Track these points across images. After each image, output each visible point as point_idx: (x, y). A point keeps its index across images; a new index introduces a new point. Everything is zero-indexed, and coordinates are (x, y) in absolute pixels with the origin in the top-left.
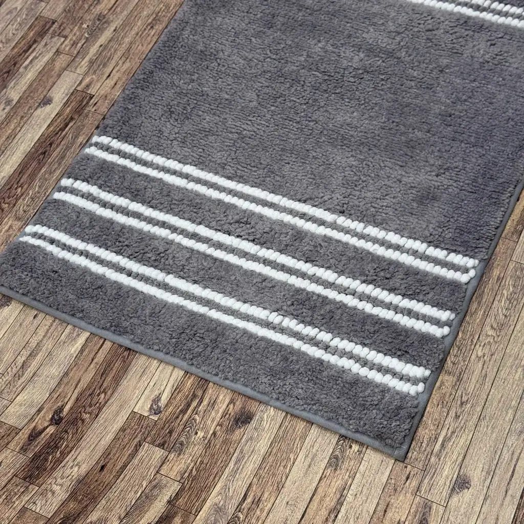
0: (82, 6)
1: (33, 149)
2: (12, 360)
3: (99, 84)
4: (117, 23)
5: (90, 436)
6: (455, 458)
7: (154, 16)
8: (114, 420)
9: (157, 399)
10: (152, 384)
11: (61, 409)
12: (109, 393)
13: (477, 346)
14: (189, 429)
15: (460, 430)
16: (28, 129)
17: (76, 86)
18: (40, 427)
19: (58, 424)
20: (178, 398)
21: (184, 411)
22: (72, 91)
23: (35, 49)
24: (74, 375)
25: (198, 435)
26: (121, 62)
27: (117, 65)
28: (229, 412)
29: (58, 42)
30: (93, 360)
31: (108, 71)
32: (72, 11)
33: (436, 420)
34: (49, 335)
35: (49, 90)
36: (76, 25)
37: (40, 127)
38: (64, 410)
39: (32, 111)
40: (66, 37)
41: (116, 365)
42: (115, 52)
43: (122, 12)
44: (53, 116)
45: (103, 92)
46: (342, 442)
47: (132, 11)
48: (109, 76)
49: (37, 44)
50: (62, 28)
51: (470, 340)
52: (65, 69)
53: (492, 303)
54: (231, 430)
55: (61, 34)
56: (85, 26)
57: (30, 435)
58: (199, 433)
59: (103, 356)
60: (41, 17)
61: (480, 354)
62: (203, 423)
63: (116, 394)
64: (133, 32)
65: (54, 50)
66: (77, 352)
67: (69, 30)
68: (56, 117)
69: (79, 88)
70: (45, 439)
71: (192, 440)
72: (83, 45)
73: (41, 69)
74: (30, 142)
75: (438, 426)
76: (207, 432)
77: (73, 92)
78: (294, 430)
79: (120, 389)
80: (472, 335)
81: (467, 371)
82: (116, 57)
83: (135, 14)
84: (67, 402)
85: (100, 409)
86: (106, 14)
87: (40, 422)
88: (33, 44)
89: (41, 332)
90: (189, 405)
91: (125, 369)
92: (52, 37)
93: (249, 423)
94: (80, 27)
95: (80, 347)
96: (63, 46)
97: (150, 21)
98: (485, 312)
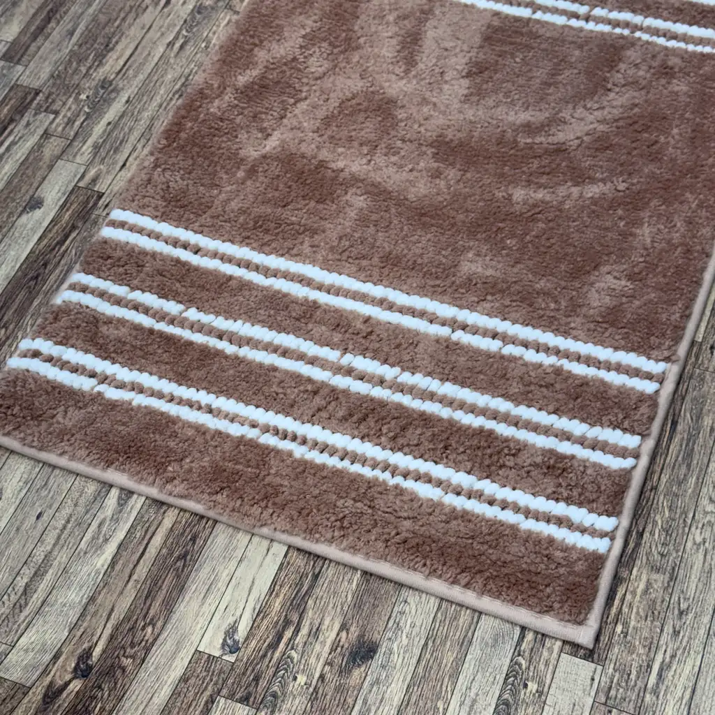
0: (76, 69)
1: (20, 273)
2: (8, 583)
3: (110, 178)
4: (130, 91)
5: (137, 693)
6: (681, 695)
7: (183, 80)
8: (171, 665)
9: (233, 629)
10: (222, 607)
11: (88, 654)
12: (159, 624)
13: (693, 529)
14: (283, 672)
15: (684, 652)
16: (10, 245)
17: (76, 181)
18: (60, 682)
19: (86, 676)
20: (263, 627)
21: (274, 646)
22: (70, 188)
23: (12, 131)
24: (105, 600)
25: (298, 682)
26: (139, 146)
27: (134, 149)
28: (341, 644)
29: (45, 120)
30: (130, 577)
31: (121, 158)
32: (63, 76)
33: (646, 639)
34: (62, 542)
35: (37, 189)
36: (70, 96)
37: (28, 241)
38: (94, 654)
39: (14, 219)
40: (56, 113)
41: (165, 583)
42: (130, 131)
43: (136, 76)
44: (46, 224)
45: (117, 188)
46: (512, 679)
47: (150, 74)
48: (124, 165)
49: (14, 124)
50: (50, 100)
51: (681, 521)
52: (59, 157)
53: (708, 466)
54: (345, 671)
55: (49, 110)
56: (83, 97)
57: (46, 696)
58: (299, 677)
59: (145, 570)
60: (18, 85)
61: (699, 539)
62: (303, 661)
63: (169, 626)
64: (155, 104)
65: (40, 131)
66: (106, 567)
67: (61, 103)
68: (50, 226)
69: (81, 184)
70: (68, 701)
71: (290, 689)
72: (82, 123)
73: (24, 157)
74: (13, 264)
75: (650, 649)
76: (310, 676)
77: (73, 189)
78: (440, 665)
79: (175, 617)
80: (685, 513)
81: (683, 565)
82: (133, 138)
83: (156, 78)
84: (97, 642)
85: (148, 650)
86: (114, 79)
87: (58, 674)
88: (9, 124)
89: (50, 539)
90: (279, 637)
91: (180, 588)
92: (36, 114)
93: (372, 658)
94: (76, 99)
95: (110, 558)
96: (54, 125)
97: (177, 87)
98: (698, 479)
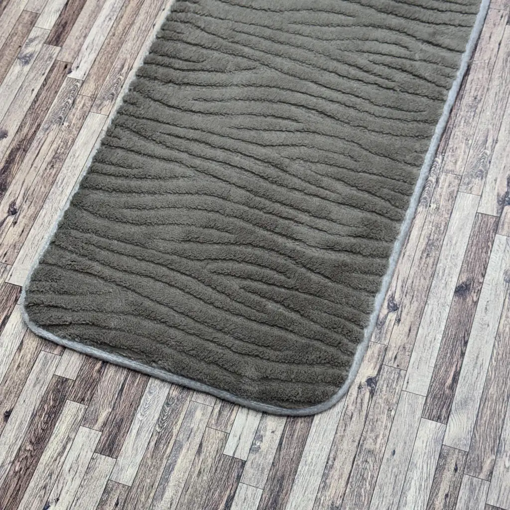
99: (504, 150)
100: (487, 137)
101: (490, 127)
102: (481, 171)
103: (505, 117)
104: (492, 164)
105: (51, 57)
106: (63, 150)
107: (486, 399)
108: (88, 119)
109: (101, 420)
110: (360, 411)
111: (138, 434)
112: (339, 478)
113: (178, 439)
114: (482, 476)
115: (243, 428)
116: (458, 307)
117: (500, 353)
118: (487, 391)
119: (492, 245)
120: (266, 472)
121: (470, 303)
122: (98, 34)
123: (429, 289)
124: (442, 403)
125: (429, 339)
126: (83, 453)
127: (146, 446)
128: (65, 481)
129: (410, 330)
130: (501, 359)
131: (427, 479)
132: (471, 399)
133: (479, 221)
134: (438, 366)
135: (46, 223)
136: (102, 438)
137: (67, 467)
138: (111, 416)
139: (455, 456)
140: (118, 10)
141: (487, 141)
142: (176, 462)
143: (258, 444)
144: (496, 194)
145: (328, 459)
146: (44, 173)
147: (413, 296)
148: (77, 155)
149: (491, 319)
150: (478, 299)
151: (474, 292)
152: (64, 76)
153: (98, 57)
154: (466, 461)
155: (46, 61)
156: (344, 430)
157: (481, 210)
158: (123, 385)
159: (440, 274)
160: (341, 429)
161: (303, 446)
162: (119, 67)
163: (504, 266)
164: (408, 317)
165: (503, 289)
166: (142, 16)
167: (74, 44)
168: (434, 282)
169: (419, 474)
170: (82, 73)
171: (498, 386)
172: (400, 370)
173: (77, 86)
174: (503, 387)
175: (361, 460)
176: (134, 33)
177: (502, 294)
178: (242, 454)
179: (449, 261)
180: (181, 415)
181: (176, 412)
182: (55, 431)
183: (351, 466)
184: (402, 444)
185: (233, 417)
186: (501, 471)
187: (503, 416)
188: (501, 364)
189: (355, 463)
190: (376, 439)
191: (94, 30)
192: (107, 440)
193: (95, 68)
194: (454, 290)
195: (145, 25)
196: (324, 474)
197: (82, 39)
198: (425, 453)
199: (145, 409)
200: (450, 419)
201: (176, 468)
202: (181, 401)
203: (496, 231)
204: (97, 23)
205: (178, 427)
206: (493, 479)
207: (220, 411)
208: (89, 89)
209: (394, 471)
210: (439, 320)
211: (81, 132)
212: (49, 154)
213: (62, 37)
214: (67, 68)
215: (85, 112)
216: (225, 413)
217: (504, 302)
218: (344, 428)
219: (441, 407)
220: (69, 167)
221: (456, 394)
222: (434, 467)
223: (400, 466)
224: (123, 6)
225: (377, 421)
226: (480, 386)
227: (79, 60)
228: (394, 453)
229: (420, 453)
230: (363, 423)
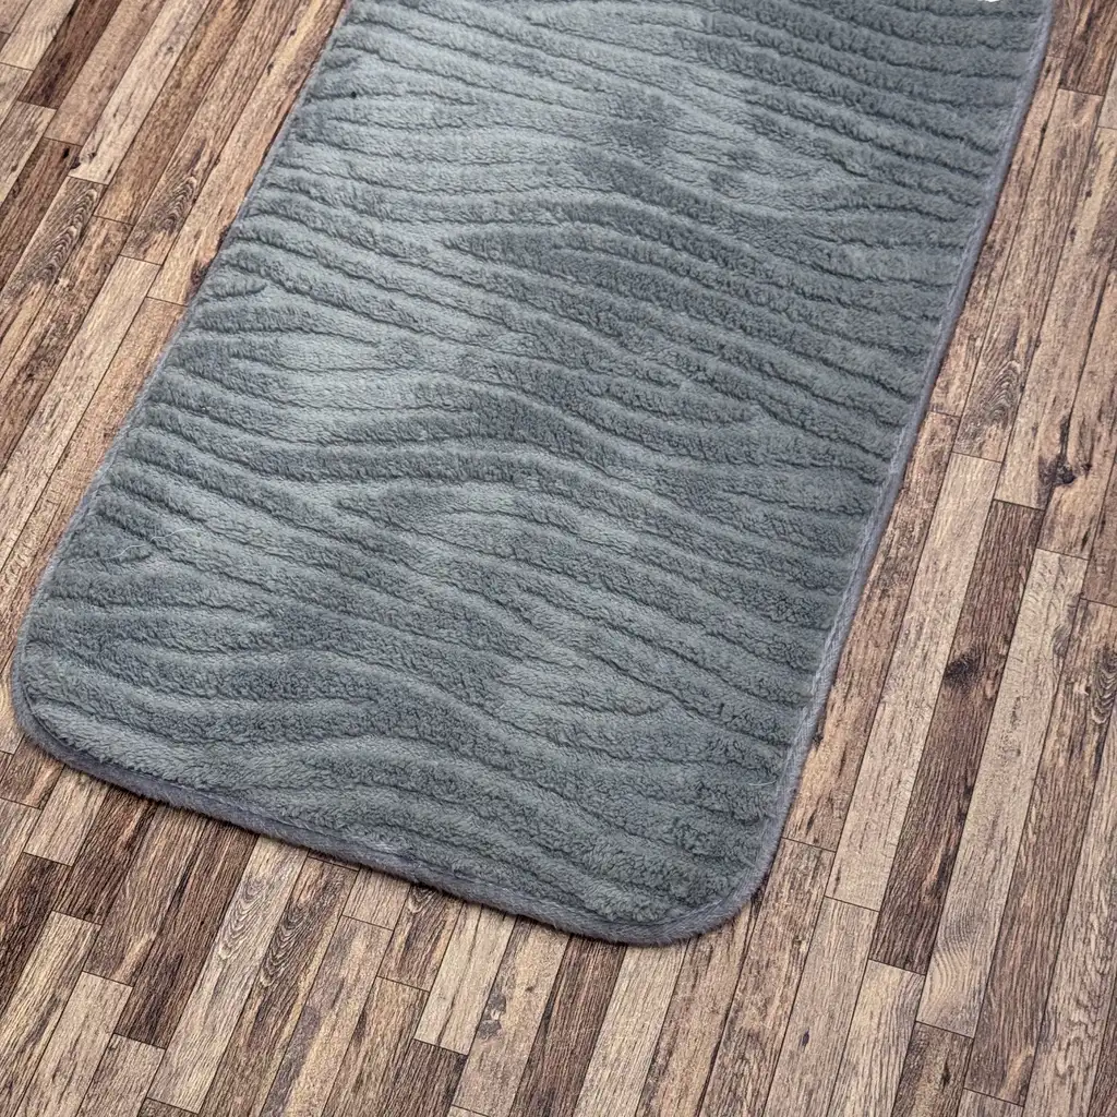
99: (1055, 362)
100: (1016, 333)
101: (1023, 311)
102: (1002, 408)
103: (1055, 291)
104: (1027, 393)
105: (31, 132)
106: (55, 339)
107: (1013, 919)
108: (116, 271)
109: (132, 957)
110: (730, 942)
111: (217, 992)
112: (680, 1098)
113: (309, 1003)
114: (1004, 1094)
115: (462, 980)
116: (951, 710)
117: (1045, 814)
118: (1015, 901)
119: (1028, 573)
120: (513, 1081)
121: (979, 701)
122: (142, 83)
123: (886, 668)
124: (915, 926)
125: (886, 780)
126: (87, 1037)
127: (235, 1020)
128: (44, 1100)
129: (843, 761)
130: (1047, 829)
131: (880, 1100)
132: (980, 919)
133: (999, 519)
134: (906, 843)
135: (12, 503)
136: (134, 999)
137: (48, 1067)
138: (154, 950)
139: (943, 1047)
140: (189, 31)
141: (1016, 341)
142: (304, 1057)
143: (496, 1017)
144: (1035, 458)
145: (656, 1052)
146: (10, 392)
147: (851, 683)
148: (87, 353)
149: (1026, 736)
150: (997, 692)
151: (988, 677)
152: (62, 174)
153: (142, 134)
154: (968, 1060)
155: (21, 140)
156: (694, 986)
157: (1002, 495)
158: (185, 879)
159: (912, 636)
160: (685, 983)
161: (600, 1020)
162: (188, 156)
163: (1053, 621)
164: (840, 730)
165: (1050, 670)
166: (242, 46)
167: (85, 102)
168: (898, 653)
169: (861, 1088)
170: (104, 168)
171: (1040, 889)
172: (822, 851)
173: (91, 197)
174: (1053, 891)
175: (731, 1055)
176: (223, 82)
177: (1050, 684)
178: (459, 1041)
179: (930, 606)
180: (319, 950)
181: (306, 941)
182: (23, 983)
183: (707, 1070)
184: (825, 1018)
185: (438, 954)
186: (1048, 1082)
187: (1051, 957)
188: (1047, 840)
189: (718, 1061)
190: (765, 1006)
191: (133, 73)
192: (144, 1006)
193: (134, 157)
194: (942, 672)
195: (249, 66)
196: (645, 1089)
197: (105, 92)
198: (876, 1040)
199: (234, 933)
200: (933, 962)
201: (304, 1071)
202: (318, 914)
203: (1036, 542)
204: (138, 58)
205: (310, 977)
206: (1029, 1099)
207: (408, 940)
208: (118, 205)
209: (805, 1081)
210: (909, 740)
211: (99, 299)
212: (23, 348)
213: (58, 86)
214: (69, 156)
215: (109, 255)
216: (421, 945)
217: (1054, 702)
218: (691, 983)
219: (913, 935)
220: (68, 378)
221: (947, 905)
222: (896, 1072)
223: (819, 1071)
224: (200, 20)
225: (767, 966)
226: (1000, 890)
227: (98, 138)
228: (805, 1039)
229: (864, 1040)
230: (736, 971)
